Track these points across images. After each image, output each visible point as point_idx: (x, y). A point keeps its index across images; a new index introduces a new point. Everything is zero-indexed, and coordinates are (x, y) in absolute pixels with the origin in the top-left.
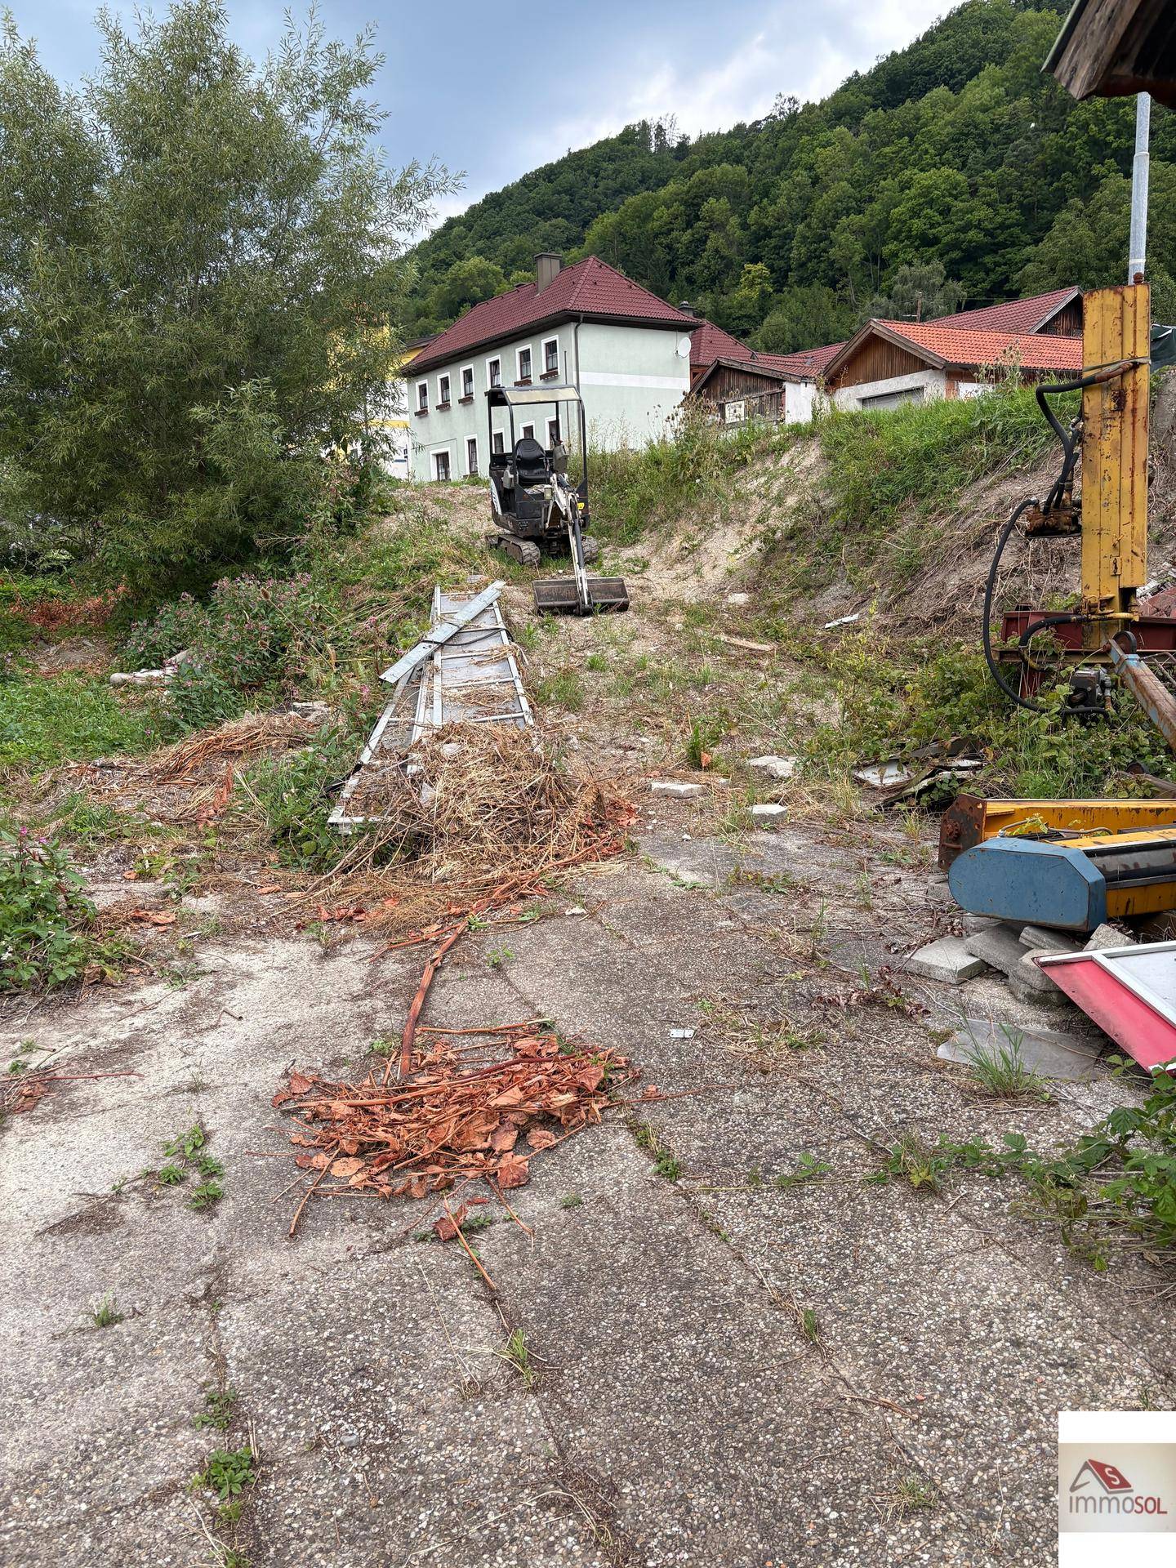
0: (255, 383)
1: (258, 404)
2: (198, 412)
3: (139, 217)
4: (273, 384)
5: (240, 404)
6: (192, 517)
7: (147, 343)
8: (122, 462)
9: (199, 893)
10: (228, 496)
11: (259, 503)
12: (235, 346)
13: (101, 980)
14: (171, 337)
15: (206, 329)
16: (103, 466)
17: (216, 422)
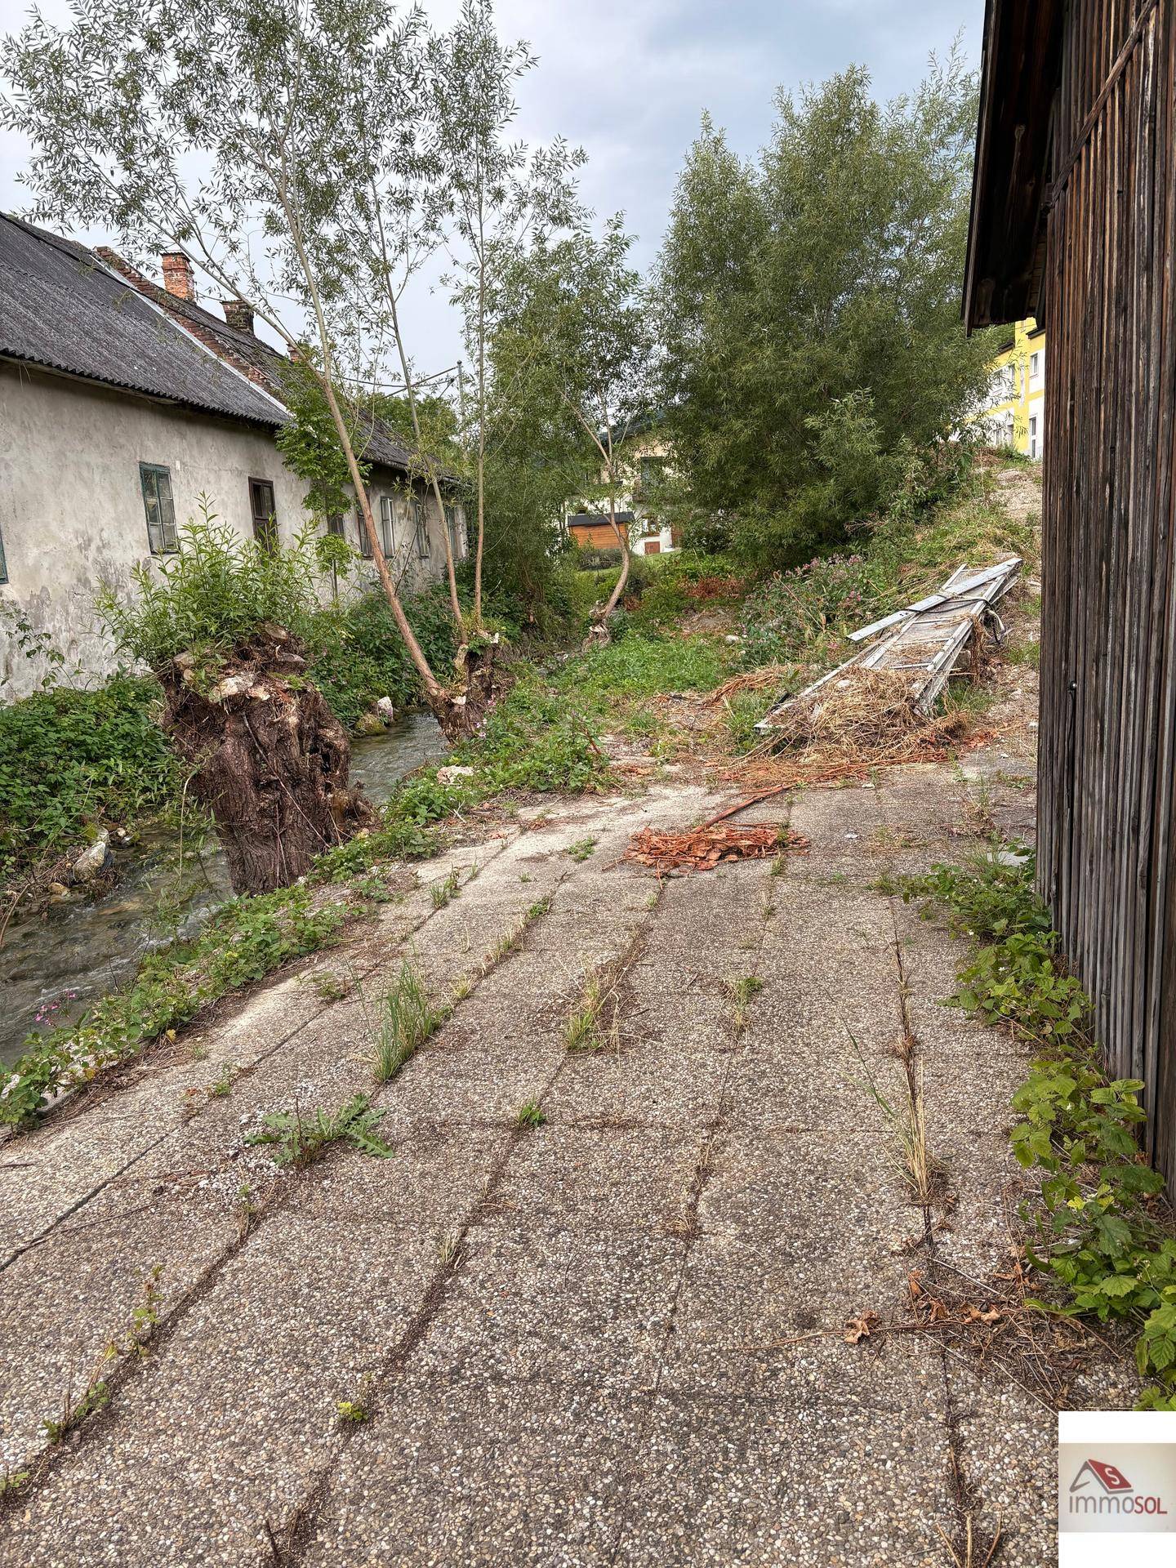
0: (858, 394)
1: (860, 409)
2: (811, 422)
3: (785, 265)
4: (872, 393)
5: (843, 414)
6: (802, 508)
7: (782, 368)
8: (757, 465)
9: (673, 764)
10: (828, 490)
11: (858, 494)
12: (848, 363)
13: (593, 792)
14: (799, 362)
15: (825, 351)
16: (743, 468)
17: (825, 428)
